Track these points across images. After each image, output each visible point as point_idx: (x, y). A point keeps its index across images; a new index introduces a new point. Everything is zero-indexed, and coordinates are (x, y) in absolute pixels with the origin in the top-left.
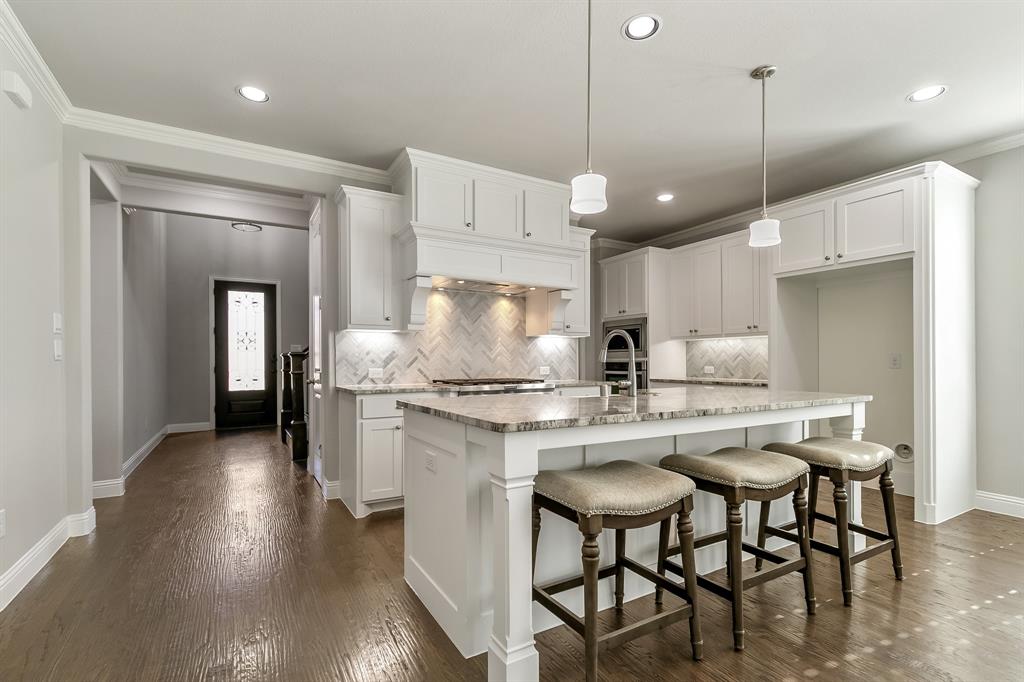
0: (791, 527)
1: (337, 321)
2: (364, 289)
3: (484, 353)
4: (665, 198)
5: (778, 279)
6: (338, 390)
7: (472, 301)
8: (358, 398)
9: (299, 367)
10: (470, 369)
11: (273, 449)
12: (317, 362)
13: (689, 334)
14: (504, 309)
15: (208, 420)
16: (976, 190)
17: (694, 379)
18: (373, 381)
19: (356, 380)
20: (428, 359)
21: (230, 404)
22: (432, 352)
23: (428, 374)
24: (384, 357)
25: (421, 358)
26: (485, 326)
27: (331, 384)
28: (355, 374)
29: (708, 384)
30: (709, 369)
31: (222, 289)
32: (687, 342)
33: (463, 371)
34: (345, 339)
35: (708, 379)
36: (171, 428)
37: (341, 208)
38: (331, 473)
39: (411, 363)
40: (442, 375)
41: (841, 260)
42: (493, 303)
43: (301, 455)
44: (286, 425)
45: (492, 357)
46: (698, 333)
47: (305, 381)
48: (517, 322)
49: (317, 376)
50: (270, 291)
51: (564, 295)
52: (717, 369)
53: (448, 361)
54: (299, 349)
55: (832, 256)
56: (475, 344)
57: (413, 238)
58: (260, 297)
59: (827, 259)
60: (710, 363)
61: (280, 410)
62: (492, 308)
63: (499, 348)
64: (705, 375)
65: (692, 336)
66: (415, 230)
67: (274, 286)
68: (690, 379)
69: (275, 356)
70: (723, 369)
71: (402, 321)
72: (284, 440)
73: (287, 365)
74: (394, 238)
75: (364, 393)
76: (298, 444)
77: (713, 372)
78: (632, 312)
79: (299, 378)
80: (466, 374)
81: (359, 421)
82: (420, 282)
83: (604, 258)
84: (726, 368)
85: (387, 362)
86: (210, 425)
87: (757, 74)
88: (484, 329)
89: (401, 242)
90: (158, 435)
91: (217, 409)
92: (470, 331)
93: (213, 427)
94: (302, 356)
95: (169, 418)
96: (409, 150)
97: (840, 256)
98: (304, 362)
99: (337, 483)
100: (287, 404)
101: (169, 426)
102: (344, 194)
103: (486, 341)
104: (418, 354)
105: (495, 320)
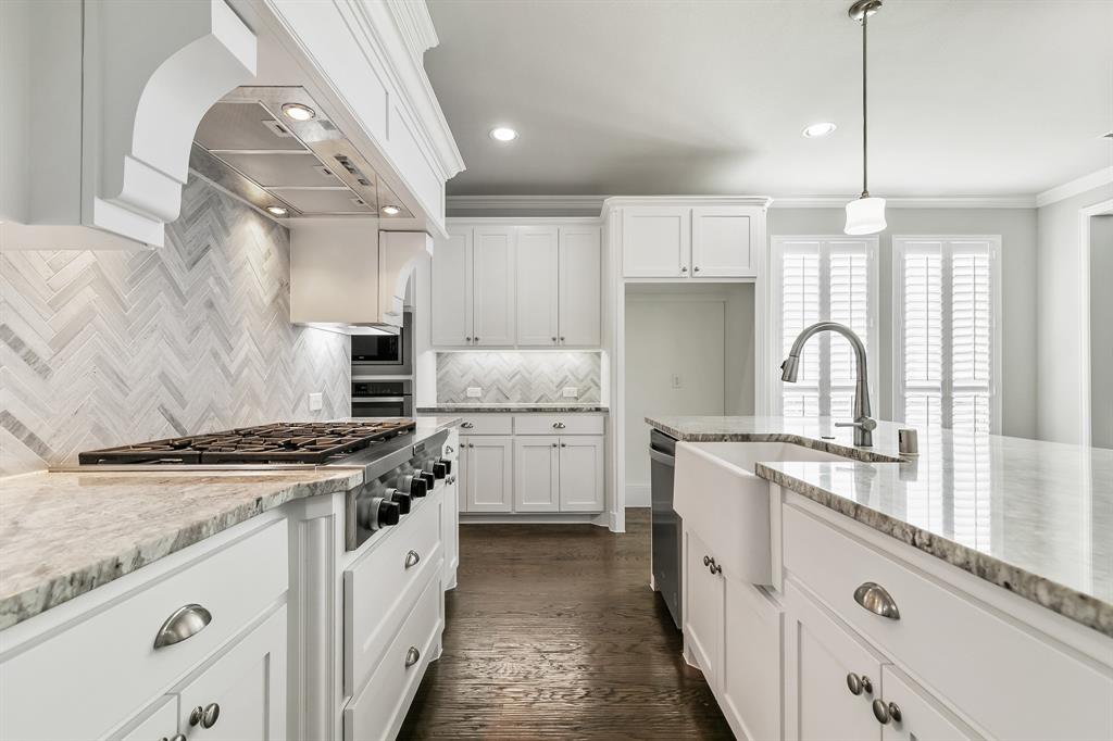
3: (215, 355)
10: (183, 405)
13: (465, 343)
17: (451, 405)
26: (219, 280)
30: (474, 391)
32: (439, 355)
33: (165, 411)
35: (478, 405)
41: (696, 274)
45: (233, 369)
46: (479, 343)
48: (278, 286)
52: (486, 391)
53: (120, 382)
55: (691, 269)
59: (684, 270)
60: (476, 383)
62: (233, 231)
63: (245, 346)
64: (467, 399)
68: (443, 405)
70: (494, 392)
77: (479, 395)
80: (172, 420)
84: (498, 388)
88: (217, 290)
92: (184, 288)
97: (696, 270)
105: (239, 270)
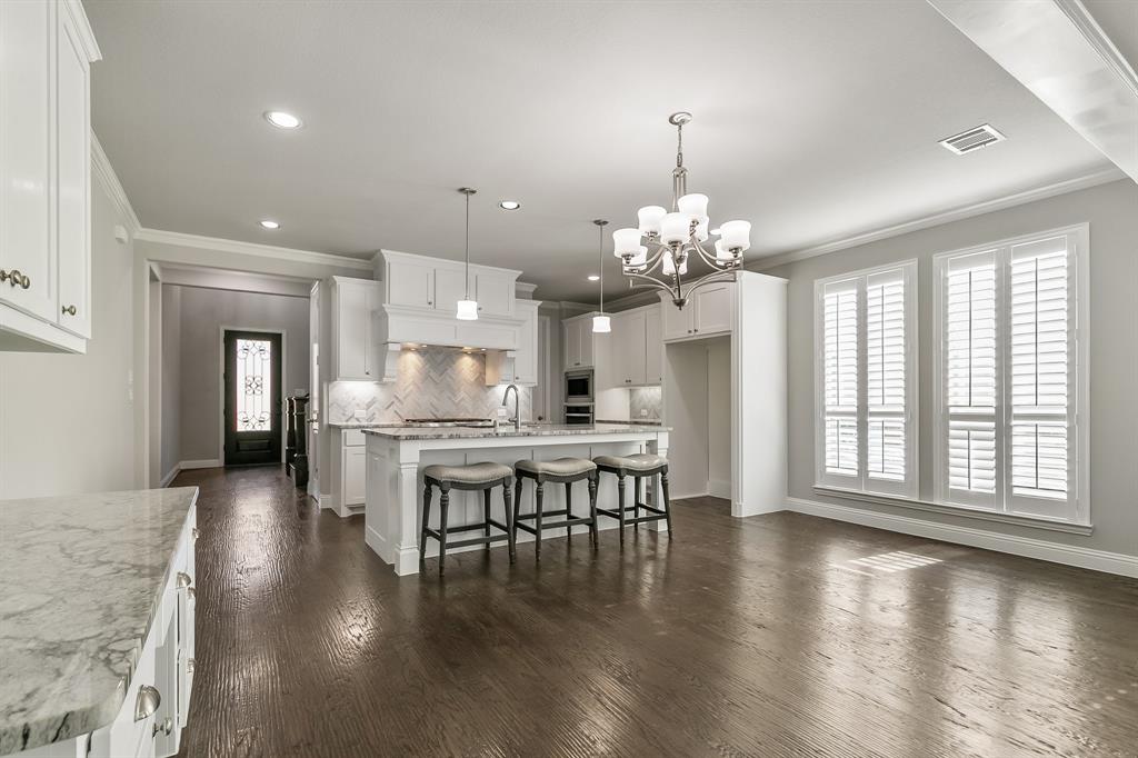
0: (616, 510)
1: (329, 375)
2: (349, 351)
3: (450, 398)
4: (593, 278)
5: (667, 345)
6: (330, 426)
7: (440, 358)
8: (343, 431)
9: (301, 409)
10: (438, 410)
11: (279, 480)
12: (315, 406)
13: (626, 384)
14: (467, 365)
15: (218, 457)
16: (788, 285)
17: (635, 420)
18: (358, 420)
19: (344, 418)
20: (402, 403)
21: (238, 445)
22: (405, 398)
23: (402, 415)
24: (367, 401)
25: (396, 401)
26: (451, 377)
27: (325, 422)
28: (344, 415)
29: (644, 424)
30: (644, 412)
31: (231, 337)
32: (629, 390)
33: (431, 413)
34: (335, 389)
35: (644, 420)
36: (184, 465)
37: (333, 289)
38: (325, 490)
39: (389, 406)
40: (414, 415)
42: (458, 358)
43: (302, 482)
44: (290, 460)
45: (457, 402)
46: (636, 383)
47: (307, 420)
48: (478, 375)
49: (315, 417)
50: (276, 339)
51: (509, 354)
52: (649, 412)
53: (419, 405)
54: (302, 394)
55: (693, 330)
56: (442, 392)
57: (386, 315)
58: (267, 345)
59: (690, 332)
60: (645, 408)
61: (285, 447)
62: (457, 364)
63: (462, 394)
64: (642, 417)
65: (630, 385)
66: (386, 310)
67: (280, 335)
68: (632, 420)
69: (280, 399)
70: (652, 414)
71: (379, 374)
72: (288, 474)
73: (291, 407)
74: (373, 313)
75: (347, 427)
76: (301, 473)
77: (646, 414)
78: (584, 365)
79: (301, 419)
81: (343, 448)
82: (391, 347)
83: (567, 317)
85: (369, 406)
86: (219, 462)
87: (598, 223)
89: (378, 317)
90: (174, 470)
91: (226, 448)
92: (438, 381)
93: (222, 464)
94: (304, 401)
95: (182, 456)
96: (383, 251)
97: (697, 331)
98: (306, 405)
99: (329, 496)
100: (291, 442)
101: (184, 462)
102: (335, 282)
103: (452, 390)
104: (394, 399)
105: (459, 373)
